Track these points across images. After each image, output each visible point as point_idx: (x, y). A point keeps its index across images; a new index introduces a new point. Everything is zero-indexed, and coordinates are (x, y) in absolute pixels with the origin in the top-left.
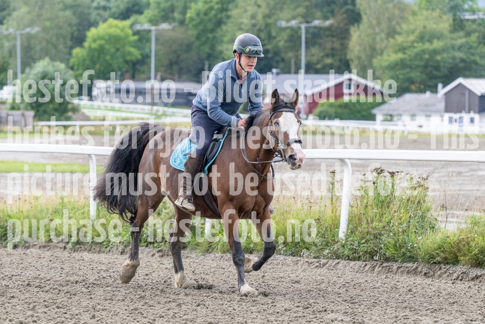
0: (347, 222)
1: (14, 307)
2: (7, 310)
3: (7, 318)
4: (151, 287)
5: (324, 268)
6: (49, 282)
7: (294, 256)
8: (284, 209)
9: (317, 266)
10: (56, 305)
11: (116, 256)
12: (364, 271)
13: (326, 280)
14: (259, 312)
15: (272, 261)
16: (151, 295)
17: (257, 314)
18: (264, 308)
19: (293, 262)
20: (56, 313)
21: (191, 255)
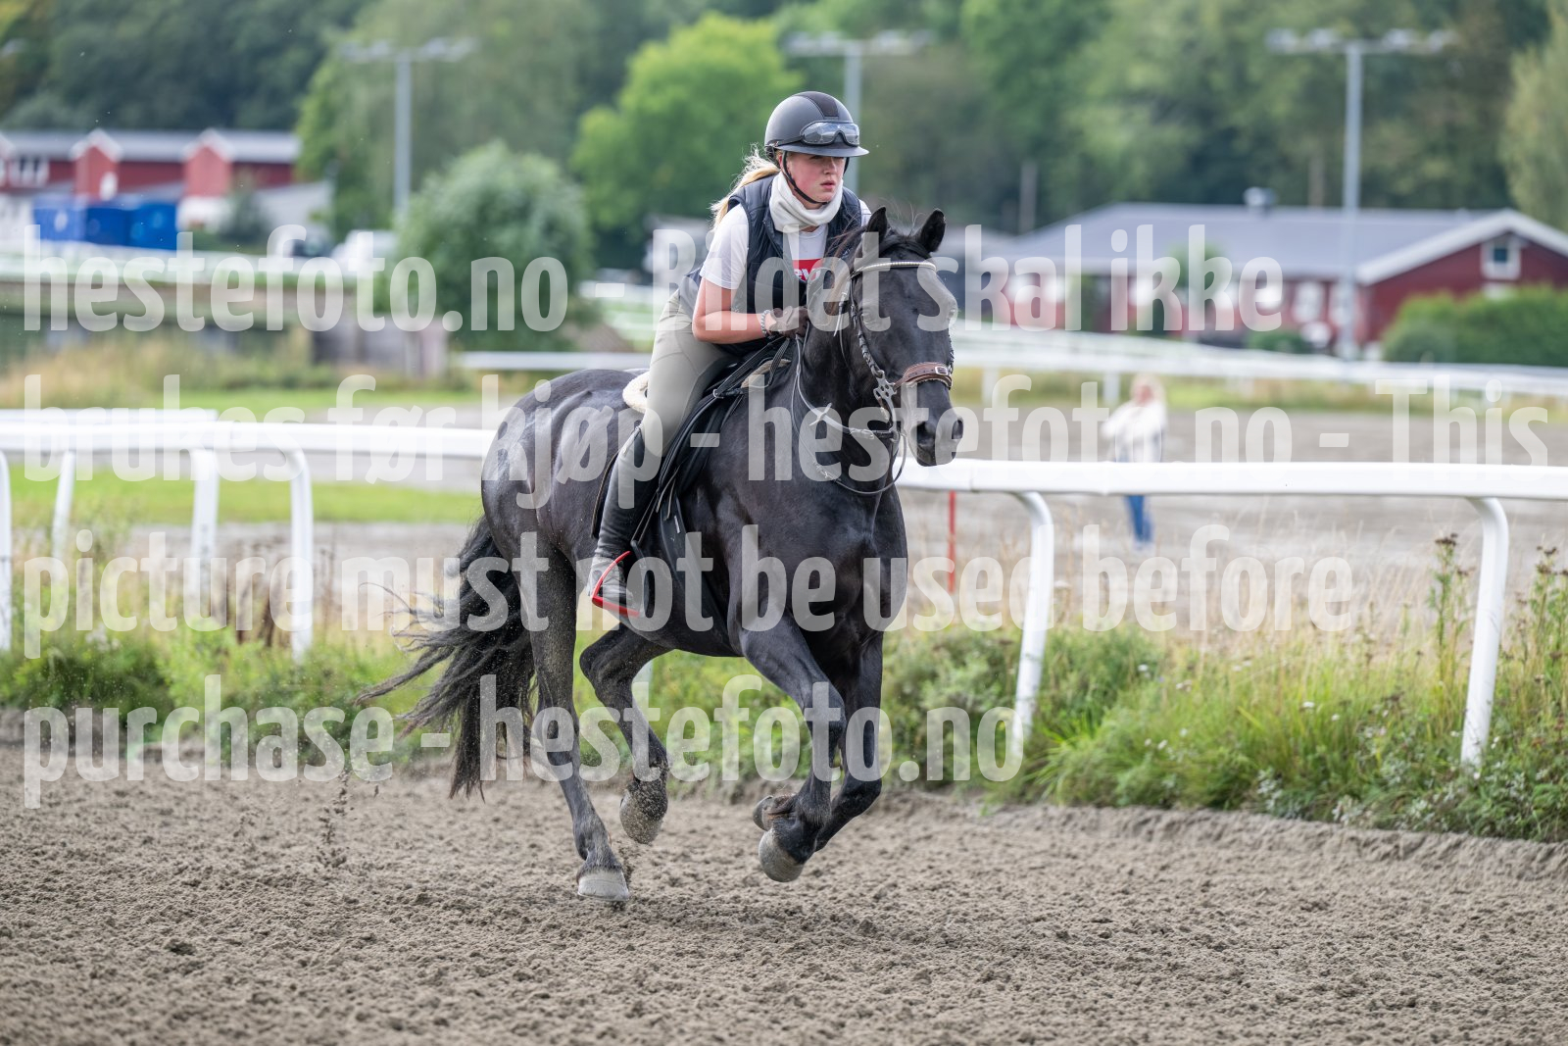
0: (1488, 709)
1: (373, 972)
2: (349, 982)
3: (349, 1009)
4: (830, 913)
5: (1408, 861)
6: (490, 891)
7: (1310, 819)
8: (1279, 661)
9: (1387, 855)
10: (514, 969)
11: (714, 809)
12: (1543, 873)
13: (1415, 903)
14: (1191, 1005)
15: (1237, 835)
16: (829, 941)
17: (1183, 1012)
18: (1208, 992)
19: (1307, 839)
20: (513, 995)
21: (967, 810)
